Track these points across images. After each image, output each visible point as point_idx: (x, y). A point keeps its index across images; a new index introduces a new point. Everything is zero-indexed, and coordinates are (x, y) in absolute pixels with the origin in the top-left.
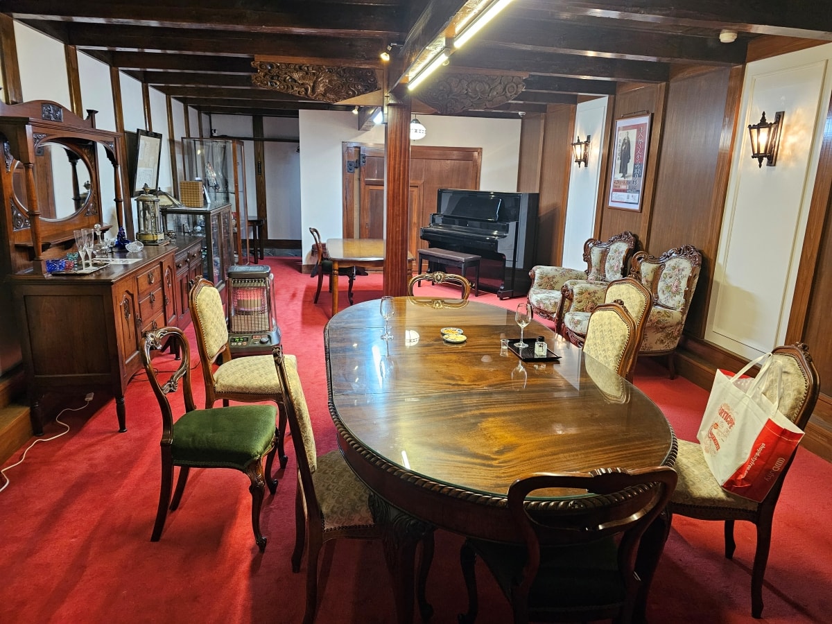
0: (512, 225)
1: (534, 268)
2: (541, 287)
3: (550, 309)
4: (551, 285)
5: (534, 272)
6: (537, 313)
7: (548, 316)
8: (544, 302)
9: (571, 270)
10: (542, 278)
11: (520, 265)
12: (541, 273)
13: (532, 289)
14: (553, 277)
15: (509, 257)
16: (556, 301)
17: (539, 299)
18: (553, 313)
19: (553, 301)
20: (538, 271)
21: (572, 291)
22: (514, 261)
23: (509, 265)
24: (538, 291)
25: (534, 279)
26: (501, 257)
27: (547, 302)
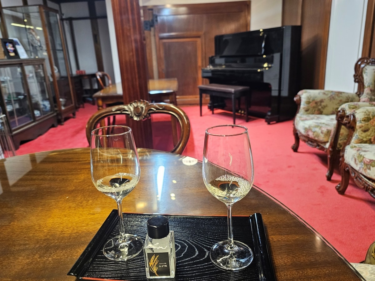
0: (277, 56)
1: (300, 93)
2: (309, 112)
3: (322, 138)
4: (319, 110)
5: (300, 98)
6: (305, 141)
7: (319, 145)
8: (314, 130)
9: (341, 93)
10: (308, 103)
11: (285, 93)
12: (308, 98)
13: (298, 115)
14: (322, 101)
15: (275, 87)
16: (329, 128)
17: (307, 126)
18: (325, 143)
19: (325, 130)
20: (304, 95)
21: (354, 117)
22: (280, 90)
23: (275, 93)
24: (305, 117)
25: (300, 104)
26: (268, 87)
27: (317, 130)
